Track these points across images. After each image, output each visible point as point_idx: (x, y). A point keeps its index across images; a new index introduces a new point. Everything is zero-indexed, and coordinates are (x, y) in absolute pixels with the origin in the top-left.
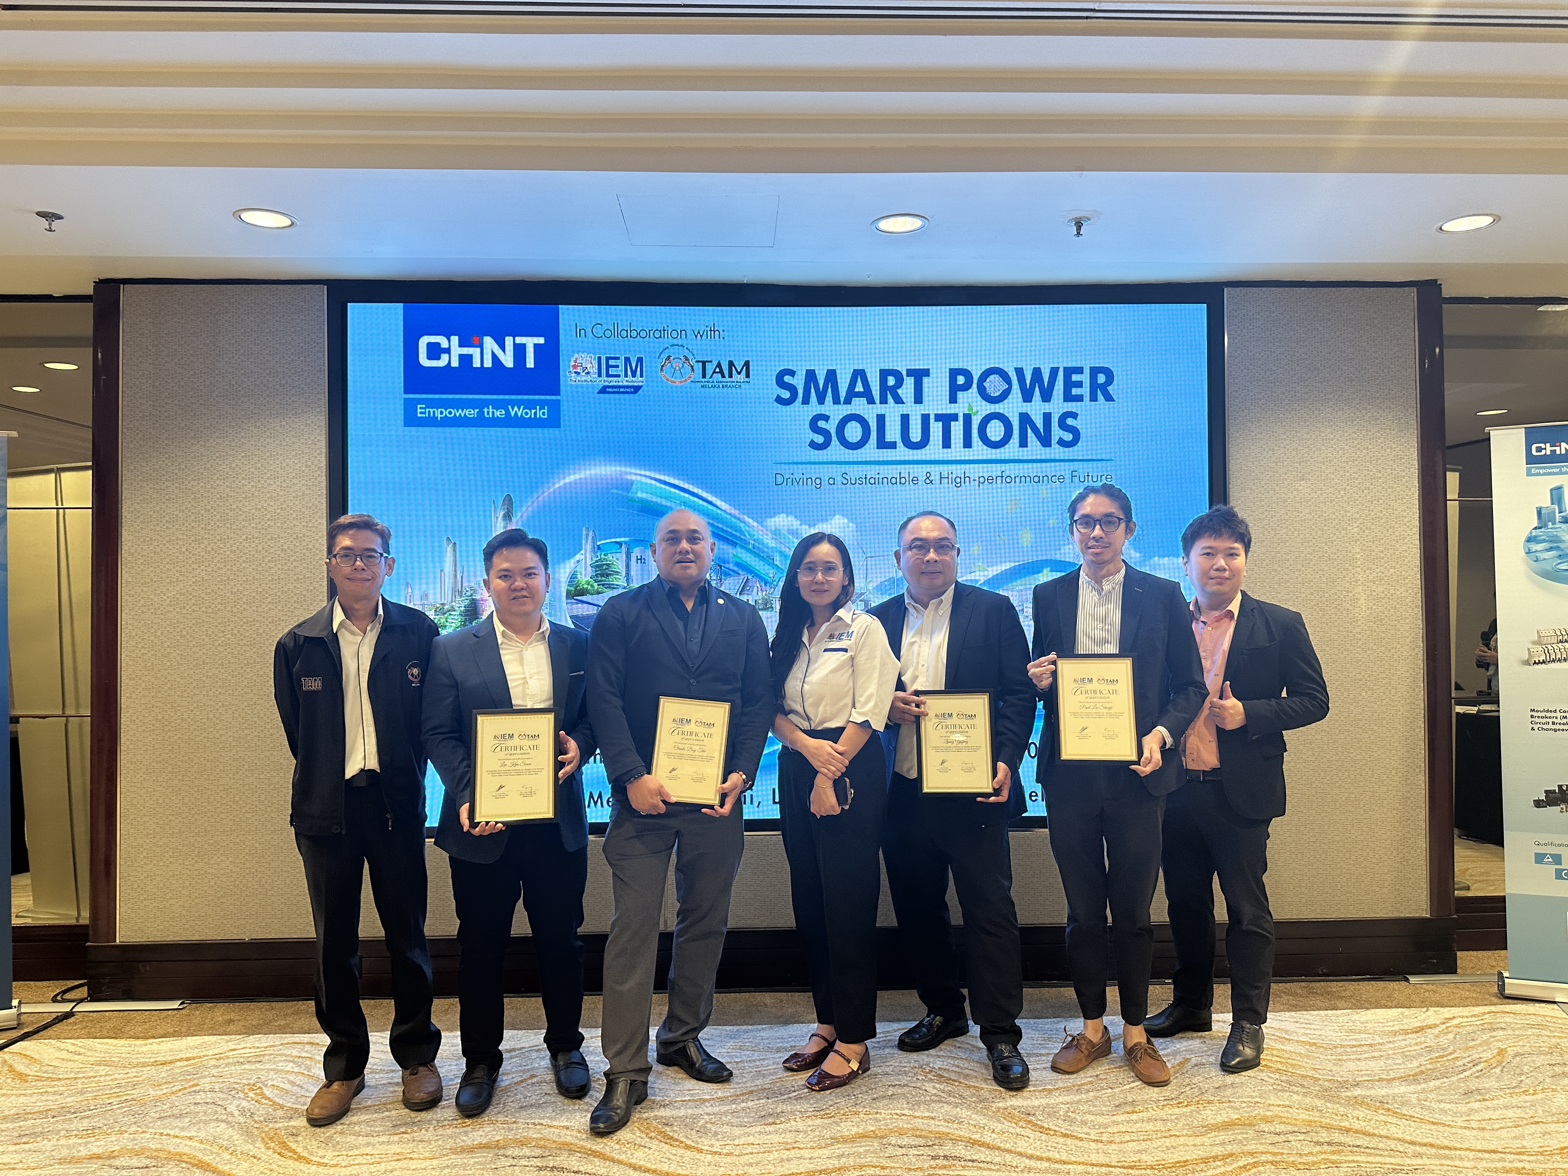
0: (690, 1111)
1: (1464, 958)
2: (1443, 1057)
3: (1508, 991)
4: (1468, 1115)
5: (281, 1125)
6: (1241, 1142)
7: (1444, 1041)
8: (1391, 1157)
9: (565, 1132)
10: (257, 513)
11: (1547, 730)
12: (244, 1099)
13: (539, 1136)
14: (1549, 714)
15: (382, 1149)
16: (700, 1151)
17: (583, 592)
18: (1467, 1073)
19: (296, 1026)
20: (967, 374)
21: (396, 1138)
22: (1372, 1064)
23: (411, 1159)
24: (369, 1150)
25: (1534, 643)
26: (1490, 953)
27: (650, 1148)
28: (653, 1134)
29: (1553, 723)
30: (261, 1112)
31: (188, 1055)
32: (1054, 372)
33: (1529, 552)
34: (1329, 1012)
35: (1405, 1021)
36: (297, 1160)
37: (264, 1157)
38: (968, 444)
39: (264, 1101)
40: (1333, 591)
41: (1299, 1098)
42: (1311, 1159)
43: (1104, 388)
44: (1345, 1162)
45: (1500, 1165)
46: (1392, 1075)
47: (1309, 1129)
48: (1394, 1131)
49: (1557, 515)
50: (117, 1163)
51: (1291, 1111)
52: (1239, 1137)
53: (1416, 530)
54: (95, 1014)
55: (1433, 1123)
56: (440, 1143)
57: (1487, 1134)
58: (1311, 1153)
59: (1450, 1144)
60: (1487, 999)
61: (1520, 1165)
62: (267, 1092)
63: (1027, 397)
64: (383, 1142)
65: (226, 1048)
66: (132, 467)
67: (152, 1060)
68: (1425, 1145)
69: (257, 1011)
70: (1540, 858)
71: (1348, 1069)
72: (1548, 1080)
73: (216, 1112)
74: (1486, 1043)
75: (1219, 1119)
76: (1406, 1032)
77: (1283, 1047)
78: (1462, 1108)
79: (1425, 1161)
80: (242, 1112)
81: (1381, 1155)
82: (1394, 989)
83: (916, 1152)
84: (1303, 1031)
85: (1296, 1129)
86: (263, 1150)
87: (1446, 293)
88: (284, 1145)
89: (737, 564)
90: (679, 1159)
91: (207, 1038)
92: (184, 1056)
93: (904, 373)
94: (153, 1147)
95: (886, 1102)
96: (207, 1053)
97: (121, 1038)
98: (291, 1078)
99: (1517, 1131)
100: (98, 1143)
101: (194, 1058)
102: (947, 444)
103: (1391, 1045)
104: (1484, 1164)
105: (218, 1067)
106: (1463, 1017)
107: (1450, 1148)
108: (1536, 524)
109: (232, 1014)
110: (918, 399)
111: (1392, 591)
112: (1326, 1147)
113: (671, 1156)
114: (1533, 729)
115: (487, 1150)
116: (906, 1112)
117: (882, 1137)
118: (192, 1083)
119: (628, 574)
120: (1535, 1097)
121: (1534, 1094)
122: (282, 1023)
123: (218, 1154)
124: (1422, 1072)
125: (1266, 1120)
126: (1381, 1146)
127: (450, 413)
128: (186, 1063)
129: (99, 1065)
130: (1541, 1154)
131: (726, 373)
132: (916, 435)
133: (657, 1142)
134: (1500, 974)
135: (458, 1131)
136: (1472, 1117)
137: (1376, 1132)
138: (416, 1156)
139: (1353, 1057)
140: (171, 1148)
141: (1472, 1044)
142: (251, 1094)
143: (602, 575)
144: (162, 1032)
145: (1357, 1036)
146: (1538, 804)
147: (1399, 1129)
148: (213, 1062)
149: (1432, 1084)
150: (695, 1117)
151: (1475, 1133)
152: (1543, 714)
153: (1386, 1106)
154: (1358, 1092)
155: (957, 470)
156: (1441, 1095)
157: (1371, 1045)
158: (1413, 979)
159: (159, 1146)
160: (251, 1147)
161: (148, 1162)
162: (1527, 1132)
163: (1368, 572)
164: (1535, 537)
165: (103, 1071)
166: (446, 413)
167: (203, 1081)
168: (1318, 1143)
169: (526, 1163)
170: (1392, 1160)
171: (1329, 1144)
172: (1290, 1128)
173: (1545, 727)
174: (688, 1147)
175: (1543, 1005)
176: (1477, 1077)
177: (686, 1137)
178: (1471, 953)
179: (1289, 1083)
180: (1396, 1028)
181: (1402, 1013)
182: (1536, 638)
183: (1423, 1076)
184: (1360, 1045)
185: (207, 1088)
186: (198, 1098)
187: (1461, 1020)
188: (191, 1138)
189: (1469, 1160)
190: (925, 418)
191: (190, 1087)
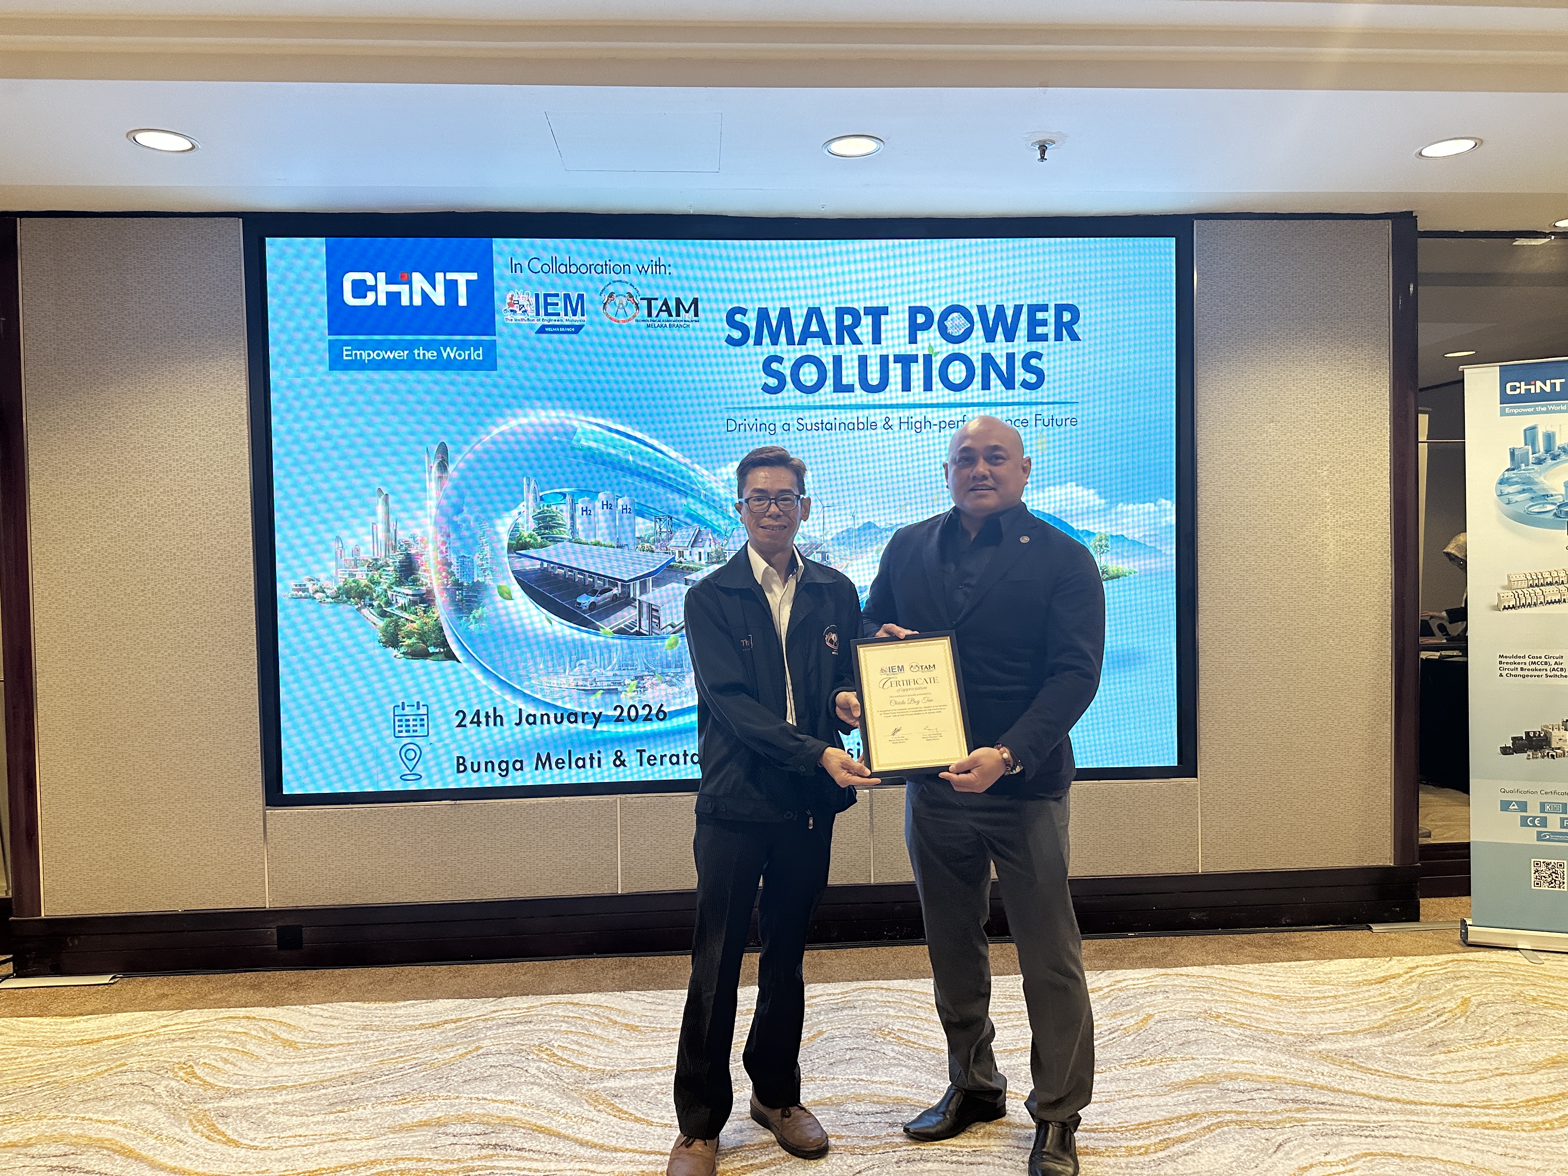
0: (641, 1081)
1: (1427, 905)
2: (1406, 1007)
3: (1470, 939)
4: (1434, 1068)
5: (210, 1106)
6: (1205, 1101)
7: (1408, 991)
8: (1355, 1113)
9: (510, 1106)
10: (174, 464)
11: (1515, 676)
12: (172, 1079)
13: (484, 1111)
14: (1517, 660)
15: (318, 1129)
16: (650, 1124)
17: (526, 546)
18: (1431, 1024)
19: (233, 1000)
20: (927, 312)
21: (332, 1117)
22: (1337, 1016)
23: (347, 1139)
24: (301, 1131)
25: (1504, 588)
26: (1451, 899)
27: (597, 1122)
28: (601, 1107)
29: (1522, 669)
30: (191, 1092)
31: (117, 1033)
32: (1018, 309)
33: (1501, 495)
34: (1293, 963)
35: (1369, 971)
36: (225, 1143)
37: (191, 1141)
38: (928, 387)
39: (193, 1080)
40: (1302, 537)
41: (1263, 1053)
42: (1275, 1117)
43: (1069, 326)
44: (1311, 1120)
45: (1465, 1119)
46: (1357, 1027)
47: (1274, 1085)
48: (1359, 1086)
49: (1531, 456)
50: (33, 1151)
51: (1255, 1067)
52: (1203, 1096)
53: (1387, 473)
54: (21, 991)
55: (1399, 1077)
56: (378, 1121)
57: (1452, 1088)
58: (1276, 1112)
59: (1416, 1100)
60: (1449, 947)
61: (1486, 1119)
62: (198, 1071)
63: (990, 337)
64: (318, 1122)
65: (157, 1025)
66: (37, 416)
67: (78, 1039)
68: (1391, 1100)
69: (193, 983)
70: (1505, 806)
71: (1311, 1023)
72: (1512, 1030)
73: (143, 1094)
74: (1450, 992)
75: (1183, 1077)
76: (1370, 983)
77: (1247, 1001)
78: (1427, 1060)
79: (1391, 1117)
80: (171, 1092)
81: (1346, 1112)
82: (1357, 939)
83: (873, 1119)
84: (1266, 983)
85: (1260, 1086)
86: (190, 1133)
87: (1422, 226)
88: (213, 1127)
89: (689, 515)
90: (627, 1132)
91: (138, 1014)
92: (112, 1034)
93: (862, 313)
94: (74, 1133)
95: (843, 1066)
96: (137, 1030)
97: (46, 1016)
98: (225, 1055)
99: (1482, 1084)
100: (15, 1131)
101: (122, 1036)
102: (906, 386)
103: (1355, 997)
104: (1450, 1119)
105: (148, 1045)
106: (1426, 966)
107: (1416, 1103)
108: (1509, 466)
109: (166, 988)
110: (877, 340)
111: (1361, 536)
112: (1290, 1104)
113: (619, 1130)
114: (1501, 675)
115: (427, 1128)
116: (863, 1077)
117: (838, 1105)
118: (118, 1063)
119: (573, 525)
120: (1499, 1048)
121: (1498, 1045)
122: (219, 996)
123: (142, 1139)
124: (1387, 1024)
125: (1231, 1077)
126: (1346, 1102)
127: (378, 355)
128: (114, 1041)
129: (22, 1045)
130: (1507, 1107)
131: (674, 314)
132: (874, 378)
133: (605, 1115)
134: (1463, 922)
135: (397, 1108)
136: (1438, 1070)
137: (1341, 1087)
138: (351, 1136)
139: (1318, 1010)
140: (92, 1133)
141: (1435, 993)
142: (181, 1074)
143: (546, 528)
144: (90, 1008)
145: (1321, 988)
146: (1505, 751)
147: (1364, 1084)
148: (143, 1040)
149: (1396, 1036)
150: (644, 1088)
151: (1440, 1086)
152: (1512, 660)
153: (1351, 1060)
154: (1322, 1046)
155: (918, 415)
156: (1407, 1047)
157: (1335, 997)
158: (1376, 928)
159: (80, 1132)
160: (178, 1130)
161: (66, 1149)
162: (1493, 1084)
163: (1337, 516)
164: (1508, 479)
165: (25, 1051)
166: (374, 355)
167: (131, 1060)
168: (1283, 1101)
169: (467, 1141)
170: (1358, 1117)
171: (1294, 1101)
172: (1254, 1086)
173: (1513, 673)
174: (637, 1120)
175: (1506, 952)
176: (1441, 1028)
177: (636, 1109)
178: (1433, 899)
179: (1253, 1037)
180: (1360, 979)
181: (1366, 963)
182: (1506, 583)
183: (1388, 1028)
184: (1324, 997)
185: (136, 1066)
186: (125, 1079)
187: (1425, 969)
188: (114, 1123)
189: (1435, 1115)
190: (884, 359)
191: (117, 1067)
